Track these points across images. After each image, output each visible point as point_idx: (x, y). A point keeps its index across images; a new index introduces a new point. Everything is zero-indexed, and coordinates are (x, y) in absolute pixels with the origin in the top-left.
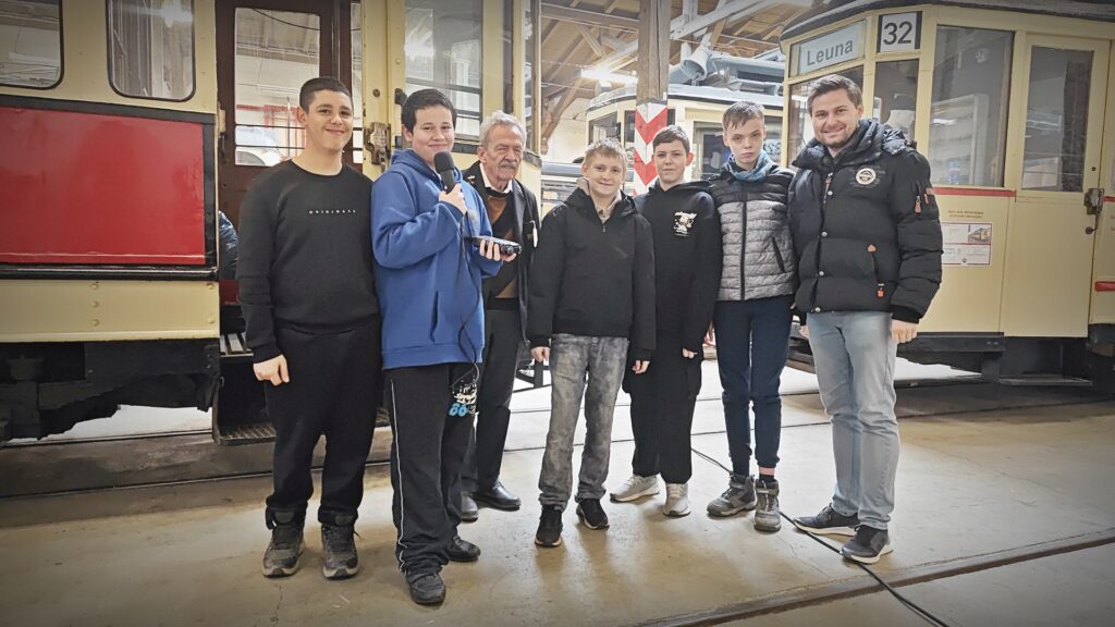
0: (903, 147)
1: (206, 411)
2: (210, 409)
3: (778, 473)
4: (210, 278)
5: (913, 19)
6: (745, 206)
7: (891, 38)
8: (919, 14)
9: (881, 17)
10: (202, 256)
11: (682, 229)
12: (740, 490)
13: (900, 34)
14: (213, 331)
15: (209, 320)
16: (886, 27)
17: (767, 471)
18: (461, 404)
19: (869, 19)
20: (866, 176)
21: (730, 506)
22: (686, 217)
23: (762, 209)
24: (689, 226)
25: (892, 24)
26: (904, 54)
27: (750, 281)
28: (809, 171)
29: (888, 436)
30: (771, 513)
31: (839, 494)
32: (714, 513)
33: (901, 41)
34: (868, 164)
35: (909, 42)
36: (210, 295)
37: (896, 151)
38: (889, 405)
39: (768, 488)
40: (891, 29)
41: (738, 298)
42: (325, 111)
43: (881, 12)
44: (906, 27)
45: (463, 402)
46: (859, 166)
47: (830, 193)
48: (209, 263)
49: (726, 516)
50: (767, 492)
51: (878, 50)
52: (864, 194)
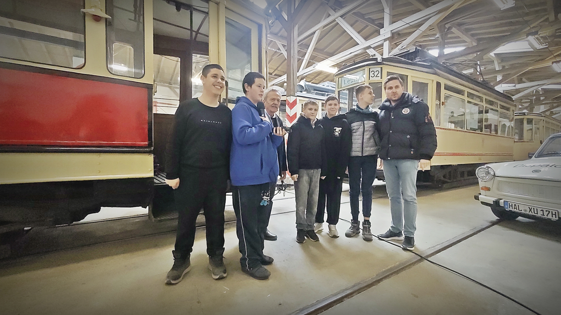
0: (419, 101)
1: (146, 208)
2: (148, 207)
3: (371, 219)
4: (149, 152)
5: (379, 70)
6: (364, 122)
7: (373, 75)
8: (381, 68)
9: (370, 69)
10: (147, 143)
11: (337, 134)
12: (356, 226)
13: (376, 75)
14: (151, 174)
15: (150, 170)
16: (371, 72)
17: (367, 219)
18: (265, 201)
19: (366, 69)
20: (406, 111)
21: (354, 232)
22: (338, 129)
23: (369, 124)
24: (339, 132)
25: (372, 71)
26: (377, 80)
27: (365, 149)
28: (384, 111)
29: (414, 204)
30: (369, 234)
31: (393, 225)
32: (348, 235)
33: (376, 77)
34: (407, 107)
35: (379, 77)
36: (150, 159)
37: (416, 102)
38: (415, 193)
39: (368, 225)
40: (373, 72)
41: (361, 155)
42: (215, 77)
43: (370, 67)
44: (378, 72)
45: (266, 199)
46: (403, 108)
47: (393, 117)
48: (150, 145)
49: (353, 236)
50: (367, 226)
51: (369, 79)
52: (406, 117)
